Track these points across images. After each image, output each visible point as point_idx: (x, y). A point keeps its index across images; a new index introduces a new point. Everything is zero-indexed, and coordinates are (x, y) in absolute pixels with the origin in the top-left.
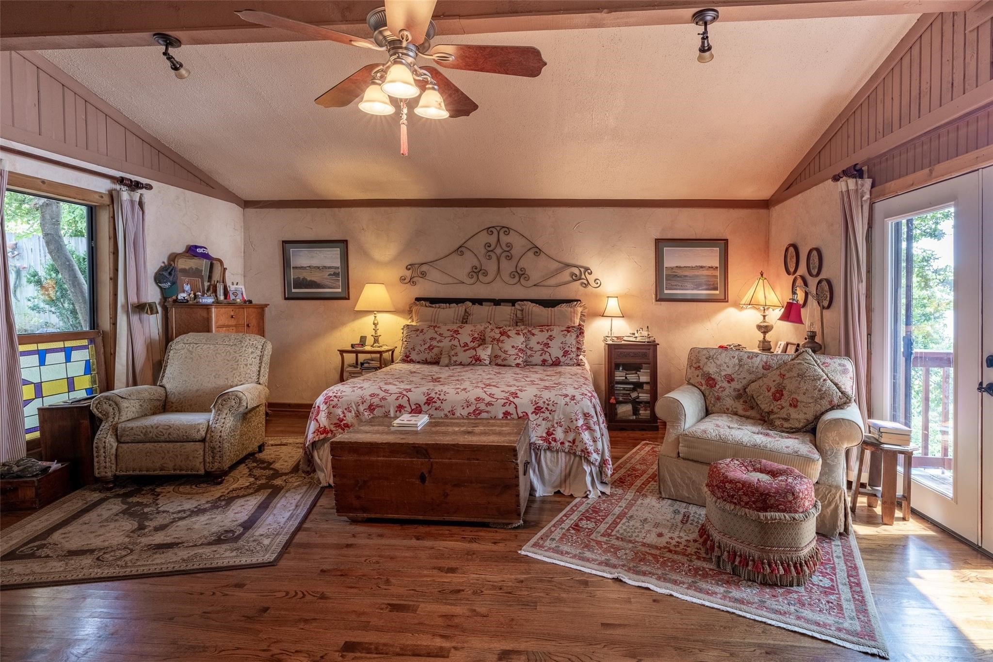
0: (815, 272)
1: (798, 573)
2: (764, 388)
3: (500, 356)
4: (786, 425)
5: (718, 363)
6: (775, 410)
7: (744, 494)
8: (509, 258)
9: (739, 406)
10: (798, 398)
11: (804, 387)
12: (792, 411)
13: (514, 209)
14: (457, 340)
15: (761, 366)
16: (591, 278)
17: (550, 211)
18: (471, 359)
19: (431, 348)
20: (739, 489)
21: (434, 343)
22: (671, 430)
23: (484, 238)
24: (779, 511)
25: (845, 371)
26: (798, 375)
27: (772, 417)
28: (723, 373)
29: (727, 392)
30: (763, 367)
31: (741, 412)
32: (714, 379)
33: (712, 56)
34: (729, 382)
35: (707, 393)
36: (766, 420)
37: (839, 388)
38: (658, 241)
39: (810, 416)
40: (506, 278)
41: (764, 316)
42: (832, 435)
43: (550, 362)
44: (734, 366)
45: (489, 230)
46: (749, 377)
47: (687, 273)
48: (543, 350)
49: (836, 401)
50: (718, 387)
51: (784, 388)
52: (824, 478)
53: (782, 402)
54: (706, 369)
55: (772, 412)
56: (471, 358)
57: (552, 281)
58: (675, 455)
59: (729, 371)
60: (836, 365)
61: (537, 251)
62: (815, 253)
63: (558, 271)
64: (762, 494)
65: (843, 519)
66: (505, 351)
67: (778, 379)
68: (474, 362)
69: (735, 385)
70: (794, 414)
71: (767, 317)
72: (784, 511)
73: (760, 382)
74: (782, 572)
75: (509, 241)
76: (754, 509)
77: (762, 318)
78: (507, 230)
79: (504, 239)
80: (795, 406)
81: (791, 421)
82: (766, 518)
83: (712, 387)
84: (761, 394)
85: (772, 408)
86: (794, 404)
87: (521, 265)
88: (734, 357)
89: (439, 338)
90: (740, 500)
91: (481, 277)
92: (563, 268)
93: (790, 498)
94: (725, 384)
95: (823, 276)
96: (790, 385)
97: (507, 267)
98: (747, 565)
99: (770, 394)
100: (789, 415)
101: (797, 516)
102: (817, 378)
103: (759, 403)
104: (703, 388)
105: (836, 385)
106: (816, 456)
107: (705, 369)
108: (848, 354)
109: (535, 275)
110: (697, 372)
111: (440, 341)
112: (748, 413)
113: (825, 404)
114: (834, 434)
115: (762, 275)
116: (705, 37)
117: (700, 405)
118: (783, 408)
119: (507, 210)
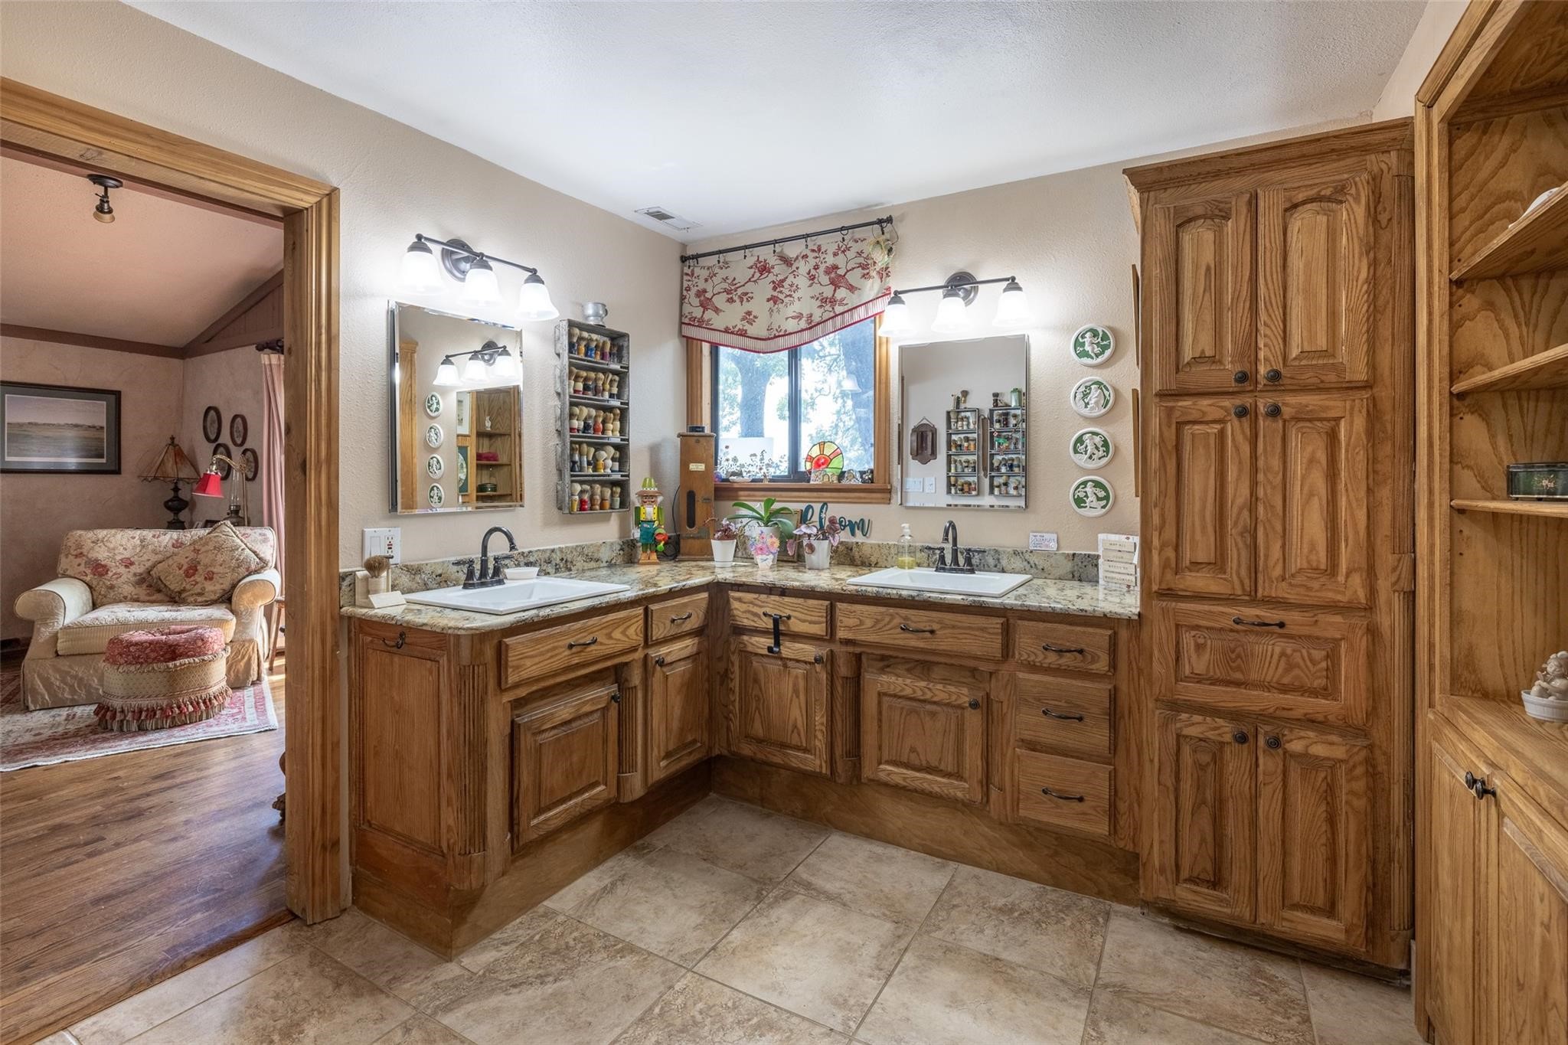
0: (239, 441)
1: (207, 707)
2: (174, 566)
4: (200, 599)
5: (112, 546)
6: (188, 587)
7: (152, 651)
9: (142, 592)
10: (215, 570)
11: (220, 558)
12: (207, 584)
15: (170, 545)
20: (147, 648)
22: (43, 629)
24: (188, 657)
25: (265, 540)
26: (215, 548)
27: (183, 596)
28: (118, 558)
29: (124, 578)
30: (173, 546)
31: (142, 598)
32: (104, 566)
33: (113, 219)
34: (126, 567)
35: (94, 583)
36: (175, 599)
37: (257, 555)
39: (227, 586)
41: (176, 491)
42: (247, 597)
44: (134, 547)
46: (154, 558)
49: (253, 567)
50: (110, 574)
51: (199, 563)
52: (238, 636)
53: (197, 578)
54: (93, 555)
55: (184, 590)
58: (51, 655)
59: (127, 554)
60: (257, 535)
62: (239, 420)
64: (170, 646)
65: (256, 668)
67: (192, 555)
69: (134, 569)
70: (209, 587)
71: (179, 492)
72: (192, 656)
73: (170, 561)
74: (191, 709)
76: (162, 662)
77: (172, 493)
80: (211, 579)
81: (207, 594)
82: (175, 665)
83: (101, 575)
84: (170, 573)
85: (183, 585)
86: (209, 577)
88: (134, 538)
90: (148, 657)
93: (200, 643)
94: (122, 570)
95: (247, 446)
96: (204, 559)
98: (155, 714)
99: (181, 572)
100: (203, 589)
101: (206, 658)
102: (235, 548)
103: (168, 583)
104: (88, 579)
105: (254, 552)
106: (231, 616)
107: (90, 556)
108: (271, 525)
110: (79, 560)
112: (151, 598)
113: (242, 571)
114: (249, 595)
115: (172, 440)
116: (104, 199)
117: (85, 598)
118: (197, 583)
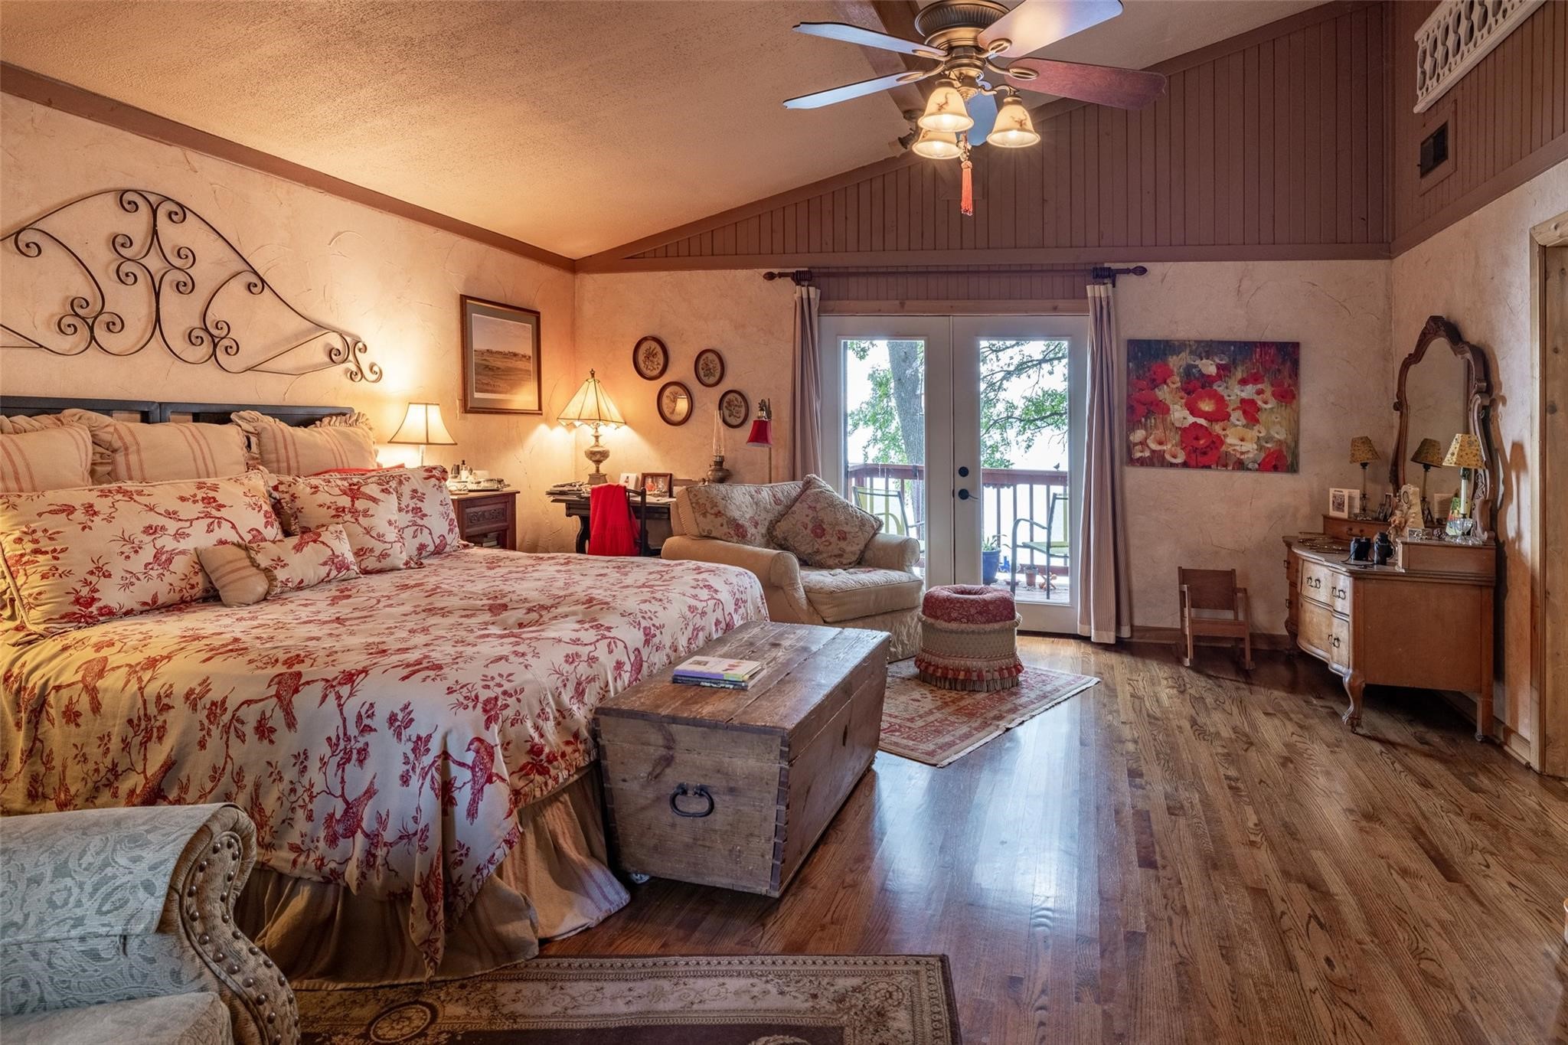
0: (710, 380)
2: (799, 525)
3: (372, 550)
6: (822, 548)
8: (187, 287)
10: (842, 530)
12: (843, 544)
13: (196, 158)
14: (226, 525)
15: (772, 501)
16: (365, 360)
17: (282, 188)
18: (327, 568)
19: (163, 560)
21: (167, 542)
23: (108, 218)
27: (820, 556)
28: (747, 516)
30: (775, 502)
32: (742, 526)
34: (755, 528)
38: (464, 299)
40: (178, 344)
41: (597, 437)
43: (431, 548)
45: (125, 200)
46: (769, 517)
47: (498, 364)
48: (415, 524)
50: (749, 535)
51: (822, 521)
53: (827, 537)
55: (819, 551)
56: (325, 564)
57: (287, 362)
59: (751, 512)
61: (258, 284)
62: (710, 356)
63: (299, 341)
66: (379, 535)
67: (811, 513)
68: (334, 573)
69: (760, 529)
70: (845, 547)
71: (600, 439)
73: (792, 520)
75: (183, 242)
77: (594, 439)
78: (181, 212)
79: (171, 234)
80: (845, 539)
81: (845, 556)
84: (798, 534)
85: (817, 546)
86: (843, 537)
87: (216, 313)
89: (172, 526)
91: (100, 333)
92: (310, 331)
95: (727, 387)
96: (827, 517)
97: (180, 313)
99: (809, 531)
100: (840, 549)
109: (252, 342)
111: (179, 535)
115: (593, 375)
118: (830, 544)
119: (174, 152)
